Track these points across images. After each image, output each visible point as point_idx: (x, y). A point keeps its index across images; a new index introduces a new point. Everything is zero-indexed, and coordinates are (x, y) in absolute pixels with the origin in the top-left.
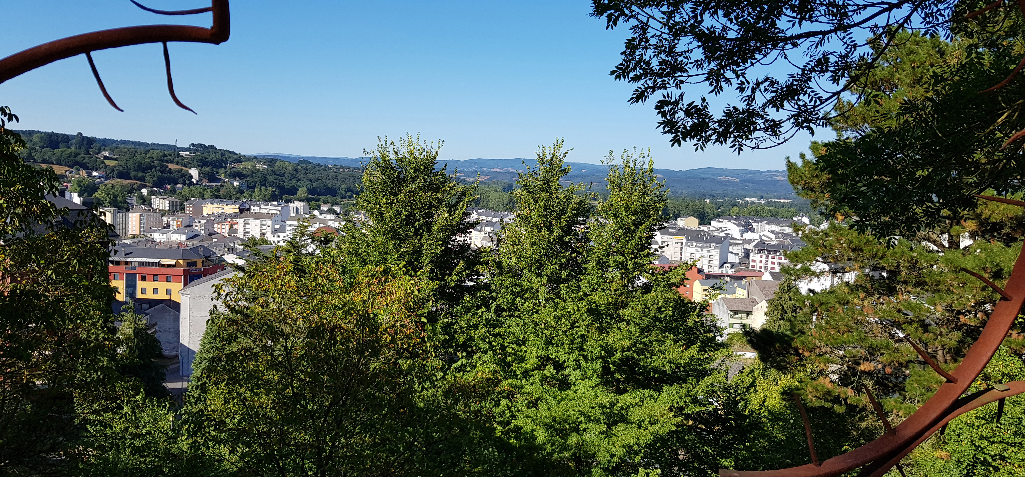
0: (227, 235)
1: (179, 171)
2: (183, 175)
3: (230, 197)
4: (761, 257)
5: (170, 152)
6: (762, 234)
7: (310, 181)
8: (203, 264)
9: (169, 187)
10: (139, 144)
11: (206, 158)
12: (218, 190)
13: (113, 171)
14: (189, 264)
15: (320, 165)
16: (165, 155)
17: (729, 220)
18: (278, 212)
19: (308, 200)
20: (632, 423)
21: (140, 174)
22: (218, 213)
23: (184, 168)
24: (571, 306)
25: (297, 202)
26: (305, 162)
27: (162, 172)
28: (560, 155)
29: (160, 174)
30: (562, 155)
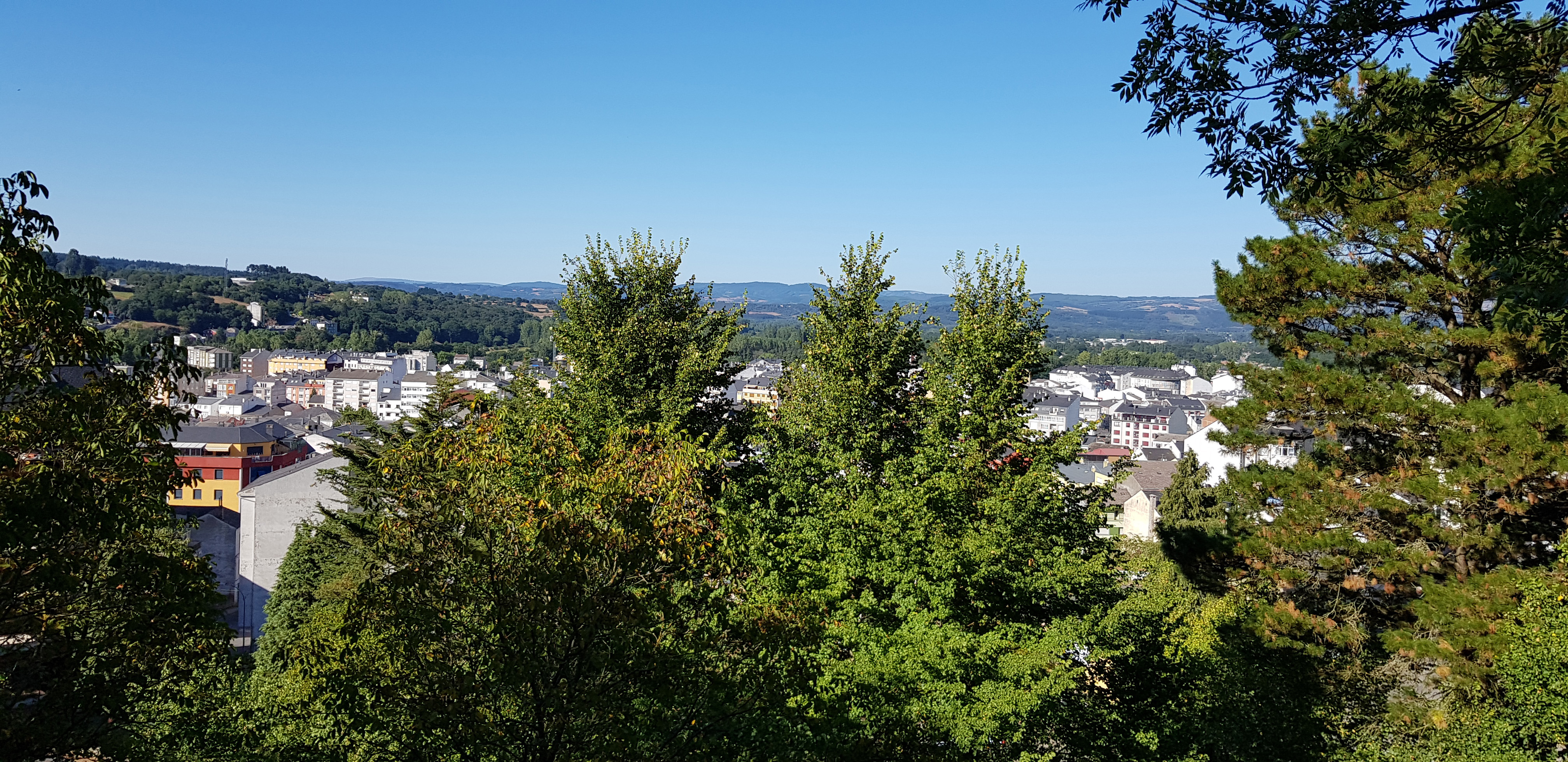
0: (307, 406)
1: (232, 307)
2: (238, 314)
3: (312, 346)
4: (1128, 426)
5: (217, 278)
6: (1126, 391)
7: (437, 319)
8: (273, 450)
9: (214, 332)
10: (168, 266)
11: (273, 287)
12: (292, 335)
13: (126, 308)
14: (251, 451)
15: (451, 296)
16: (209, 283)
17: (1077, 372)
18: (388, 369)
19: (434, 350)
20: (1006, 679)
21: (169, 313)
22: (293, 372)
23: (240, 303)
24: (900, 498)
25: (416, 353)
26: (427, 290)
27: (204, 309)
28: (876, 260)
29: (201, 312)
30: (881, 259)
